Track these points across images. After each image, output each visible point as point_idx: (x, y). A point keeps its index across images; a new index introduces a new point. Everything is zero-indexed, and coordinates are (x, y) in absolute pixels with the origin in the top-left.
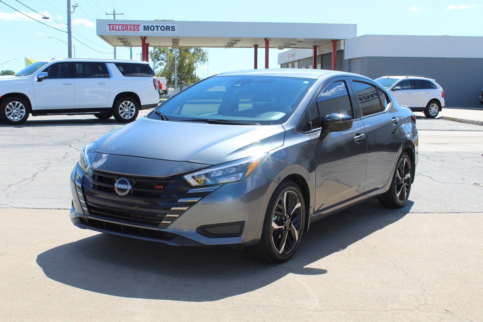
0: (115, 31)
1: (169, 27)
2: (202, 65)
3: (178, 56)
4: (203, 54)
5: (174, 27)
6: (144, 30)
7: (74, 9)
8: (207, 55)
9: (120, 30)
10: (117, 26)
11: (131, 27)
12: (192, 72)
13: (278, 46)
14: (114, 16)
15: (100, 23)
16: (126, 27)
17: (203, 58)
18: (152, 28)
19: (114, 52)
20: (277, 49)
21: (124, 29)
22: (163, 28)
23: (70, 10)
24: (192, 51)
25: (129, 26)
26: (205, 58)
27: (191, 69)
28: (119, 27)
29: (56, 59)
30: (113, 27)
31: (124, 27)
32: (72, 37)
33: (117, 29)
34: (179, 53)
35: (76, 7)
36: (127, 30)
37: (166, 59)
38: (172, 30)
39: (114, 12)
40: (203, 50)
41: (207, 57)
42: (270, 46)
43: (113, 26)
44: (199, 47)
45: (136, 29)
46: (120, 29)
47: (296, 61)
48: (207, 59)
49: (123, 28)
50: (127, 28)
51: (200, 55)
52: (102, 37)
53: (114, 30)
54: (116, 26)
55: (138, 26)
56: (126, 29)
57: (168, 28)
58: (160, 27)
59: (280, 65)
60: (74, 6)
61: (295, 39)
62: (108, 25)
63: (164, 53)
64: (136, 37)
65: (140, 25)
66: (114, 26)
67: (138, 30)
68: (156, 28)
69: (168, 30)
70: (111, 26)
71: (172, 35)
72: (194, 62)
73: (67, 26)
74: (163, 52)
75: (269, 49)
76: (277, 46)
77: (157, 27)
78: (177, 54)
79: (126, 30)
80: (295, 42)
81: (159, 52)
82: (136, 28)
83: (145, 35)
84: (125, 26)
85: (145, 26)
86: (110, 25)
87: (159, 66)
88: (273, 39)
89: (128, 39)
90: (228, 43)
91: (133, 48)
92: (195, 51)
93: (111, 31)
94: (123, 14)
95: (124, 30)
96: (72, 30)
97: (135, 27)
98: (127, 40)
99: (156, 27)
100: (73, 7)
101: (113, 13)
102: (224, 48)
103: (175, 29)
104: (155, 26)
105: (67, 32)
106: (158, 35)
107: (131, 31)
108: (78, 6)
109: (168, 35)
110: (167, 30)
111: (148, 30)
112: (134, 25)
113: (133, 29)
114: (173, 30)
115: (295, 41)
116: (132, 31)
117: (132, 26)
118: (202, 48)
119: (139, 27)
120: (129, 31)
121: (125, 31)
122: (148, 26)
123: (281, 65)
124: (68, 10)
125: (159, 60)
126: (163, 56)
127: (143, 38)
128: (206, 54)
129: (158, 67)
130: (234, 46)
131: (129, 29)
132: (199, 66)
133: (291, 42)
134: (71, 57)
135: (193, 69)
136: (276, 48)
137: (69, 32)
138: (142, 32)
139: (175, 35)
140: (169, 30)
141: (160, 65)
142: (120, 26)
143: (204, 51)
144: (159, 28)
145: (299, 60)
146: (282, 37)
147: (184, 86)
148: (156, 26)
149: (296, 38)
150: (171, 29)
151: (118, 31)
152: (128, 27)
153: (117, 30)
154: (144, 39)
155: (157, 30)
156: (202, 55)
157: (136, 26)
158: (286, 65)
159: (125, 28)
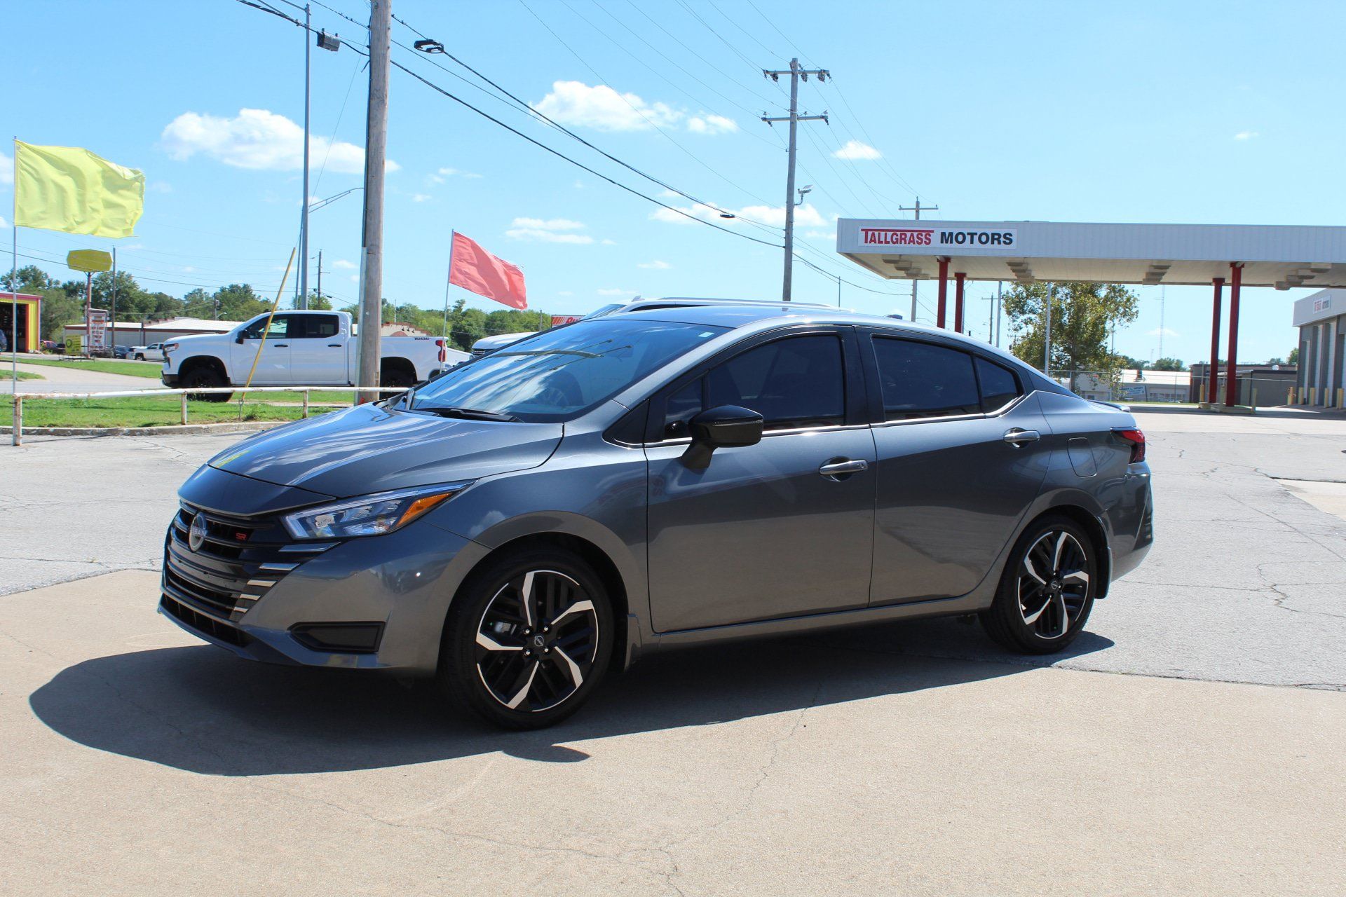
0: (877, 245)
1: (999, 235)
2: (1124, 325)
3: (1069, 304)
4: (1128, 300)
5: (1011, 235)
6: (942, 242)
7: (802, 196)
8: (1137, 303)
9: (888, 243)
10: (883, 234)
11: (912, 235)
12: (1099, 341)
13: (1277, 282)
14: (917, 212)
15: (845, 226)
16: (901, 235)
17: (1127, 310)
18: (960, 238)
19: (911, 292)
20: (1273, 289)
21: (897, 239)
22: (984, 238)
23: (793, 200)
24: (1103, 293)
25: (909, 234)
26: (1130, 310)
27: (1098, 332)
28: (886, 234)
29: (643, 299)
30: (873, 235)
31: (897, 235)
32: (793, 255)
33: (882, 239)
34: (1071, 297)
35: (806, 192)
36: (903, 241)
37: (1040, 311)
38: (1005, 242)
39: (918, 203)
40: (1127, 292)
41: (1135, 307)
42: (1242, 282)
43: (873, 232)
44: (1120, 283)
45: (924, 240)
46: (889, 239)
47: (1331, 319)
48: (1137, 312)
49: (895, 237)
50: (903, 237)
51: (1120, 302)
52: (850, 256)
53: (875, 243)
54: (879, 234)
55: (929, 232)
56: (901, 239)
57: (996, 237)
58: (978, 234)
59: (1299, 328)
60: (803, 190)
61: (1306, 265)
62: (862, 230)
63: (1035, 297)
64: (927, 258)
65: (933, 231)
66: (876, 233)
67: (928, 241)
68: (968, 238)
69: (996, 242)
70: (870, 233)
71: (1004, 254)
72: (1106, 318)
73: (784, 234)
74: (1035, 294)
75: (1242, 288)
76: (1273, 282)
77: (972, 235)
78: (1067, 298)
79: (901, 243)
80: (1308, 273)
81: (1025, 295)
82: (923, 238)
83: (945, 253)
84: (899, 233)
85: (943, 234)
86: (866, 231)
87: (1024, 325)
88: (1253, 263)
89: (911, 262)
90: (1147, 274)
91: (920, 282)
92: (1110, 292)
93: (868, 244)
94: (937, 209)
95: (897, 242)
96: (795, 241)
97: (922, 236)
98: (911, 265)
99: (970, 236)
100: (800, 192)
101: (915, 207)
102: (1141, 285)
103: (1011, 241)
104: (966, 234)
105: (784, 247)
106: (974, 254)
107: (912, 243)
108: (810, 190)
109: (997, 254)
110: (993, 243)
111: (951, 242)
112: (920, 232)
113: (916, 239)
114: (1008, 241)
115: (1307, 269)
116: (914, 243)
117: (915, 234)
118: (1127, 287)
119: (930, 235)
120: (909, 243)
121: (898, 245)
122: (951, 234)
123: (1302, 327)
124: (788, 198)
125: (1023, 313)
126: (1034, 304)
127: (943, 260)
128: (1134, 300)
129: (1021, 328)
130: (1161, 281)
131: (908, 239)
132: (1117, 327)
133: (1302, 273)
134: (790, 300)
135: (1104, 334)
136: (1271, 285)
137: (788, 247)
138: (937, 247)
139: (1012, 254)
140: (999, 243)
141: (1026, 324)
142: (890, 234)
143: (1130, 293)
144: (976, 238)
145: (1339, 317)
146: (1278, 259)
147: (1079, 373)
148: (968, 234)
149: (1309, 263)
150: (1002, 239)
151: (884, 245)
152: (906, 235)
153: (882, 242)
154: (944, 263)
155: (972, 242)
156: (1126, 302)
157: (924, 234)
158: (1311, 329)
159: (899, 237)
